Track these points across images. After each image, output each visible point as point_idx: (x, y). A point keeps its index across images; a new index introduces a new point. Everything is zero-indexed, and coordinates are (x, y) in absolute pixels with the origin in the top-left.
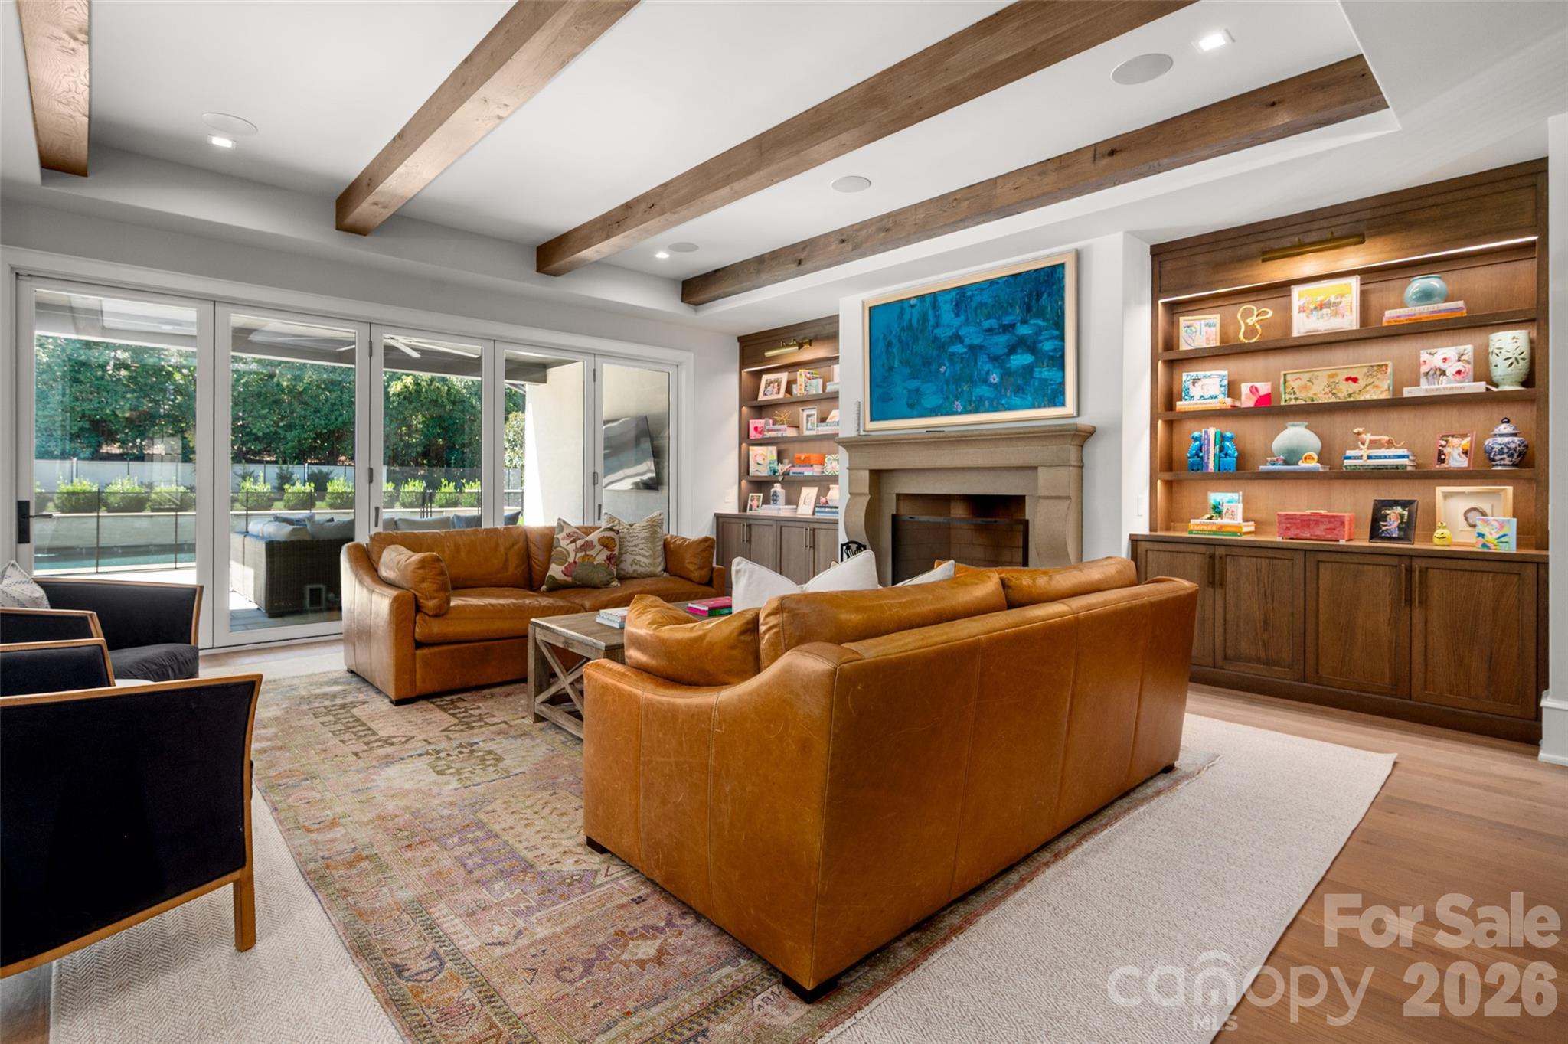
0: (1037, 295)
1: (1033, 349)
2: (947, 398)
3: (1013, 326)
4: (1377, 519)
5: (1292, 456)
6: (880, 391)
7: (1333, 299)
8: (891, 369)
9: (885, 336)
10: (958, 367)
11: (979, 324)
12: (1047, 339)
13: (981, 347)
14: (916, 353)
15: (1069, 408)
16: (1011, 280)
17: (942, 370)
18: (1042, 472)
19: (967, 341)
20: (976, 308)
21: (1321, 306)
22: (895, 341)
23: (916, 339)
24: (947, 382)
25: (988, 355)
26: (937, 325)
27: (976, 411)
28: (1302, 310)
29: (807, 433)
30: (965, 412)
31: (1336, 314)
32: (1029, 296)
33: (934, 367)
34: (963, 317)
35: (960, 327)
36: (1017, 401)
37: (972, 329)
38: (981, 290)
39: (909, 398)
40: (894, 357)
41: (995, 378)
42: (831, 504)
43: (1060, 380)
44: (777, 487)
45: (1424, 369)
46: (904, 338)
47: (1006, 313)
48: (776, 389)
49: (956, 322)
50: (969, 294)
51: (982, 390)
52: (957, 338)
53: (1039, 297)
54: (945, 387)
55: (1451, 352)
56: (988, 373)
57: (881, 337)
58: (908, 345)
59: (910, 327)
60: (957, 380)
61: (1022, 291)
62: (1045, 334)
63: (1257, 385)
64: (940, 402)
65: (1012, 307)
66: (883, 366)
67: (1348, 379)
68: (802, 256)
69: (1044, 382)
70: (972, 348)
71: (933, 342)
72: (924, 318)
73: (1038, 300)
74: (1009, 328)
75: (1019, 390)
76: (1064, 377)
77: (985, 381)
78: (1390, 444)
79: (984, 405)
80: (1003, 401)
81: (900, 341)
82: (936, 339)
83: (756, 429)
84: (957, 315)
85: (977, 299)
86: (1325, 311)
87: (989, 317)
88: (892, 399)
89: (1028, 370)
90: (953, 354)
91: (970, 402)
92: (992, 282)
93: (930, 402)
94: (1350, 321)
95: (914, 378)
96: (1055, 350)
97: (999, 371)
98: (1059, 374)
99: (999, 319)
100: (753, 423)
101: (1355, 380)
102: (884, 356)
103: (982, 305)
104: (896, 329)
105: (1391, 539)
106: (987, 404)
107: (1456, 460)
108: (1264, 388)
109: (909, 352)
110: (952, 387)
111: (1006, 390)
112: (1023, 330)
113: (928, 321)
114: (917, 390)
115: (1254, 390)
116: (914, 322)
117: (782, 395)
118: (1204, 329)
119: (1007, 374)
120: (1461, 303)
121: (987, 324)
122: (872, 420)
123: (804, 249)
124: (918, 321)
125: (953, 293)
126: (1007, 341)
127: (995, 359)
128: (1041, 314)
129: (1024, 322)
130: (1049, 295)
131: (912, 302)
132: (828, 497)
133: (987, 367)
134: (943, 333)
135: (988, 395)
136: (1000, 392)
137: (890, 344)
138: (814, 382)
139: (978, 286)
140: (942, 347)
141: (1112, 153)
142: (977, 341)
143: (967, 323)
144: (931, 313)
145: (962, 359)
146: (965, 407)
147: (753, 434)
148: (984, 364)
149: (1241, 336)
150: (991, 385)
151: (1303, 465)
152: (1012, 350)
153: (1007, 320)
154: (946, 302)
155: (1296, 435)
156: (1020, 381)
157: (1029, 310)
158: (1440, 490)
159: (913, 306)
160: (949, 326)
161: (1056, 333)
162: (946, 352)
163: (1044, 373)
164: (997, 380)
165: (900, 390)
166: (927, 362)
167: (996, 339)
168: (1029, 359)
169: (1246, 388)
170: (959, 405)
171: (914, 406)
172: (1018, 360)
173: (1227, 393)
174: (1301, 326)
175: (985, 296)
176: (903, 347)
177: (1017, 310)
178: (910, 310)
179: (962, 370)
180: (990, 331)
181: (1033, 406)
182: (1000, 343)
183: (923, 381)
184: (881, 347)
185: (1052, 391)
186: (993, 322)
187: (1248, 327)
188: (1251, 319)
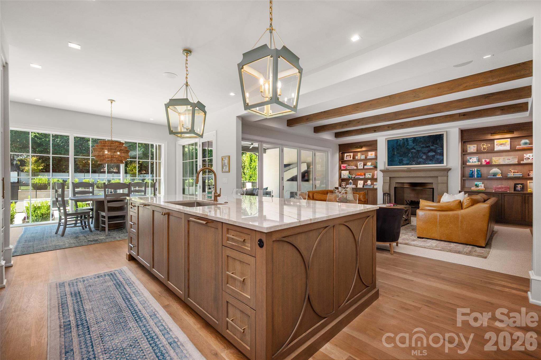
0: (436, 140)
1: (435, 151)
2: (411, 161)
3: (429, 146)
5: (495, 174)
6: (390, 159)
7: (504, 143)
8: (394, 154)
10: (414, 155)
11: (420, 146)
12: (439, 150)
13: (420, 151)
14: (401, 151)
15: (445, 164)
16: (428, 137)
17: (409, 155)
18: (439, 178)
19: (416, 149)
20: (419, 143)
22: (395, 148)
23: (401, 148)
24: (411, 158)
25: (423, 153)
26: (408, 145)
27: (419, 164)
28: (497, 145)
29: (359, 168)
30: (416, 164)
31: (505, 146)
32: (434, 140)
33: (407, 154)
35: (414, 146)
36: (431, 162)
37: (418, 147)
39: (400, 161)
40: (395, 152)
41: (424, 157)
42: (368, 185)
44: (351, 181)
45: (525, 158)
47: (427, 143)
48: (349, 157)
49: (413, 145)
50: (417, 139)
51: (420, 160)
52: (413, 148)
53: (437, 140)
55: (531, 155)
56: (422, 156)
57: (391, 147)
59: (400, 145)
60: (413, 157)
61: (432, 139)
62: (438, 148)
63: (486, 160)
64: (408, 162)
66: (391, 154)
67: (508, 159)
68: (375, 130)
69: (438, 159)
70: (418, 151)
71: (407, 149)
72: (404, 143)
73: (436, 141)
75: (431, 160)
76: (443, 158)
77: (422, 158)
78: (518, 172)
79: (421, 163)
80: (427, 162)
82: (407, 148)
83: (343, 167)
84: (414, 143)
86: (502, 145)
87: (423, 144)
88: (394, 161)
89: (433, 156)
90: (413, 152)
91: (417, 162)
92: (423, 137)
93: (405, 162)
94: (508, 148)
95: (401, 157)
96: (441, 152)
100: (342, 165)
101: (510, 160)
102: (392, 152)
103: (420, 141)
104: (395, 145)
105: (519, 191)
108: (488, 160)
109: (399, 151)
111: (427, 160)
112: (432, 147)
114: (402, 159)
115: (486, 161)
117: (352, 159)
118: (473, 148)
119: (428, 157)
121: (422, 146)
122: (388, 166)
123: (376, 128)
124: (402, 144)
125: (412, 139)
126: (428, 149)
127: (424, 153)
128: (437, 144)
129: (432, 146)
130: (439, 140)
131: (400, 140)
132: (367, 183)
133: (422, 155)
134: (409, 147)
135: (422, 161)
137: (394, 149)
138: (362, 156)
139: (419, 137)
140: (409, 150)
141: (464, 115)
142: (419, 149)
143: (416, 145)
144: (406, 143)
145: (415, 153)
147: (342, 168)
149: (482, 149)
150: (423, 159)
151: (497, 176)
152: (429, 151)
153: (427, 145)
154: (410, 140)
155: (496, 170)
156: (431, 158)
157: (433, 143)
158: (528, 181)
159: (401, 141)
160: (411, 146)
163: (438, 157)
164: (425, 158)
165: (396, 159)
166: (405, 153)
167: (424, 149)
168: (434, 154)
169: (483, 160)
170: (414, 163)
171: (401, 163)
172: (431, 154)
173: (479, 161)
174: (497, 148)
175: (422, 140)
176: (398, 149)
177: (430, 143)
178: (400, 141)
179: (415, 155)
180: (423, 147)
181: (435, 164)
182: (426, 150)
183: (404, 157)
184: (391, 149)
185: (440, 161)
186: (424, 145)
187: (484, 148)
188: (484, 146)
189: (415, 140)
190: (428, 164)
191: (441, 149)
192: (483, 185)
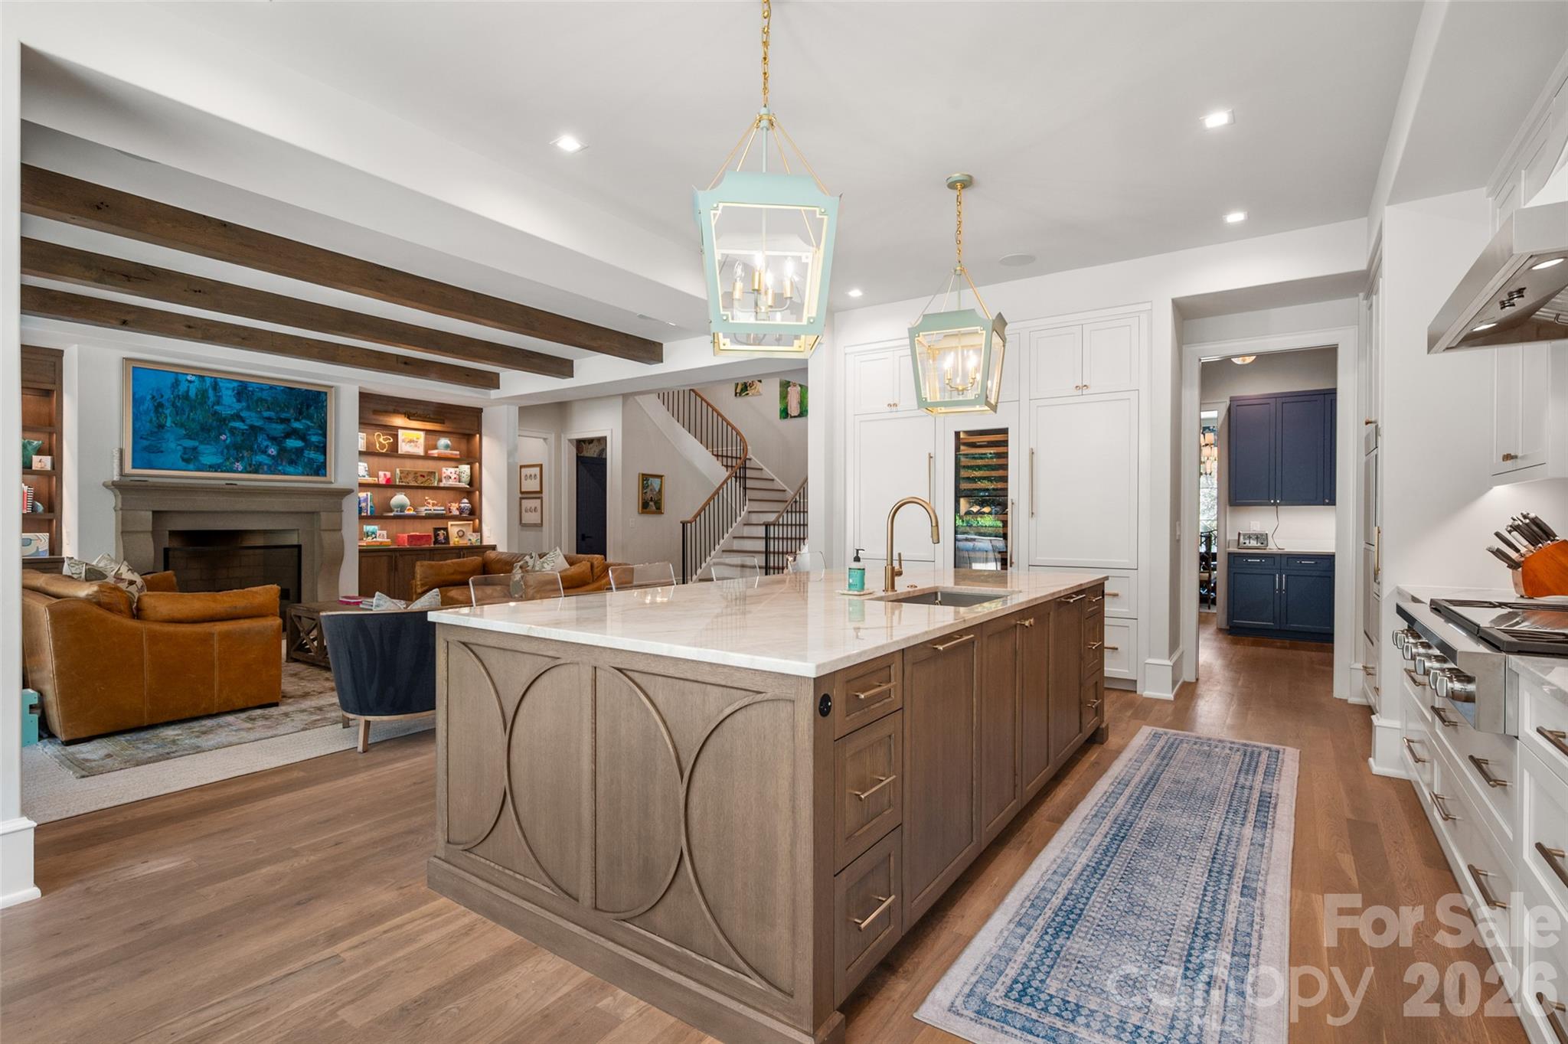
0: (306, 405)
1: (303, 438)
2: (226, 460)
3: (289, 420)
4: (436, 536)
5: (402, 508)
6: (145, 443)
7: (415, 439)
8: (161, 426)
9: (153, 397)
10: (239, 439)
11: (260, 412)
12: (314, 435)
13: (261, 429)
14: (193, 419)
15: (330, 477)
16: (287, 390)
17: (223, 437)
18: (323, 515)
19: (248, 422)
20: (256, 401)
21: (411, 441)
22: (167, 404)
23: (192, 408)
24: (227, 447)
25: (268, 436)
26: (218, 402)
27: (256, 472)
28: (403, 441)
30: (246, 471)
31: (416, 446)
32: (302, 404)
33: (213, 434)
34: (244, 404)
35: (241, 410)
36: (291, 469)
37: (253, 414)
38: (262, 390)
39: (185, 453)
40: (166, 417)
41: (273, 451)
43: (322, 461)
45: (444, 475)
46: (179, 404)
47: (282, 410)
49: (238, 406)
50: (250, 389)
51: (261, 458)
52: (238, 417)
53: (308, 407)
54: (225, 451)
55: (453, 470)
56: (267, 447)
57: (149, 397)
58: (183, 410)
59: (186, 397)
60: (238, 447)
61: (296, 400)
62: (313, 431)
63: (385, 473)
64: (221, 461)
65: (288, 408)
66: (151, 421)
67: (421, 475)
68: (128, 318)
69: (311, 461)
70: (252, 427)
71: (213, 414)
72: (203, 394)
73: (307, 409)
74: (286, 421)
75: (292, 462)
76: (325, 459)
77: (264, 452)
78: (436, 505)
79: (263, 469)
80: (280, 468)
81: (174, 405)
82: (216, 413)
84: (239, 401)
85: (260, 394)
86: (411, 443)
87: (268, 409)
88: (162, 452)
89: (299, 452)
90: (235, 428)
91: (250, 465)
92: (272, 387)
93: (206, 460)
94: (421, 451)
95: (191, 439)
96: (319, 442)
97: (277, 448)
98: (321, 458)
99: (277, 413)
101: (423, 476)
102: (152, 414)
103: (261, 400)
104: (168, 395)
105: (442, 544)
106: (265, 467)
107: (456, 512)
108: (388, 474)
109: (185, 417)
110: (233, 452)
111: (282, 461)
112: (296, 425)
113: (209, 398)
114: (195, 449)
115: (384, 475)
116: (192, 394)
119: (282, 451)
120: (458, 453)
121: (266, 414)
122: (133, 467)
123: (129, 313)
124: (197, 395)
125: (235, 384)
126: (284, 429)
127: (273, 439)
128: (310, 418)
129: (297, 420)
130: (316, 408)
131: (189, 378)
133: (265, 443)
134: (226, 412)
135: (266, 462)
136: (277, 461)
137: (160, 405)
139: (259, 386)
140: (222, 420)
141: (406, 363)
142: (259, 423)
143: (248, 408)
144: (211, 393)
145: (243, 434)
146: (245, 468)
148: (262, 441)
149: (377, 447)
150: (269, 456)
151: (406, 512)
152: (287, 436)
153: (284, 415)
154: (227, 389)
155: (400, 498)
156: (293, 457)
157: (300, 414)
158: (450, 523)
159: (190, 382)
160: (230, 407)
161: (320, 432)
162: (227, 425)
163: (313, 455)
164: (275, 453)
165: (172, 445)
166: (205, 429)
167: (274, 426)
168: (299, 444)
169: (381, 474)
170: (239, 466)
171: (190, 458)
172: (293, 443)
173: (370, 476)
174: (404, 448)
175: (265, 395)
176: (178, 411)
177: (292, 411)
178: (187, 384)
179: (243, 441)
180: (269, 419)
181: (303, 474)
182: (278, 429)
183: (201, 442)
184: (148, 404)
185: (317, 466)
186: (271, 414)
187: (380, 443)
188: (382, 440)
189: (244, 390)
190: (285, 474)
191: (320, 435)
192: (385, 532)
